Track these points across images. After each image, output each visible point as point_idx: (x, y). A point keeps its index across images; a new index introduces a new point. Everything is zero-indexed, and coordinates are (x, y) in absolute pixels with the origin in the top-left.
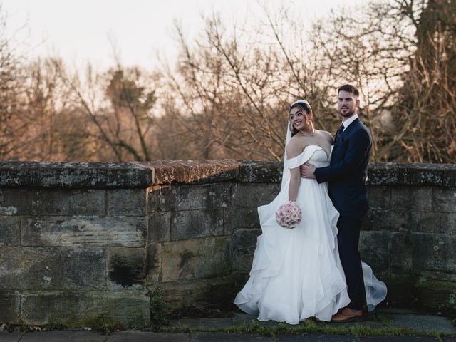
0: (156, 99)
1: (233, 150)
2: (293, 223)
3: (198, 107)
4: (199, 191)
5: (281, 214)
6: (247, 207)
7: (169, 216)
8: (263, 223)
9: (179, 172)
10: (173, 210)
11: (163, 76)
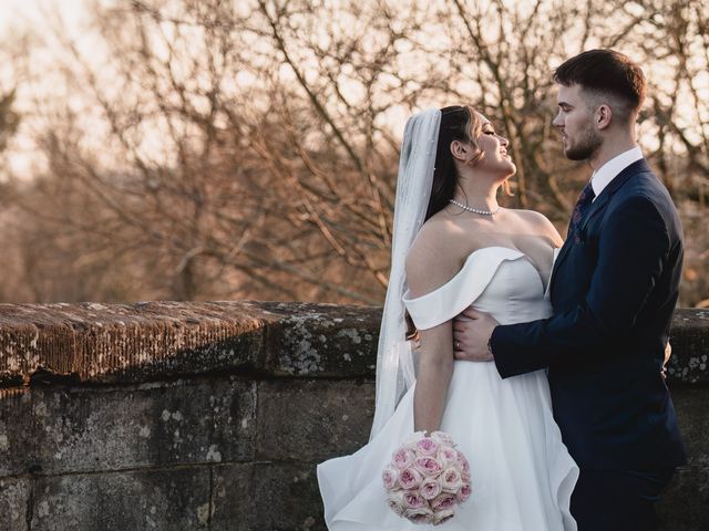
0: (17, 119)
1: (264, 280)
2: (449, 500)
3: (157, 145)
4: (127, 406)
5: (407, 476)
6: (291, 461)
7: (24, 494)
8: (334, 514)
9: (58, 343)
10: (35, 471)
11: (42, 43)
